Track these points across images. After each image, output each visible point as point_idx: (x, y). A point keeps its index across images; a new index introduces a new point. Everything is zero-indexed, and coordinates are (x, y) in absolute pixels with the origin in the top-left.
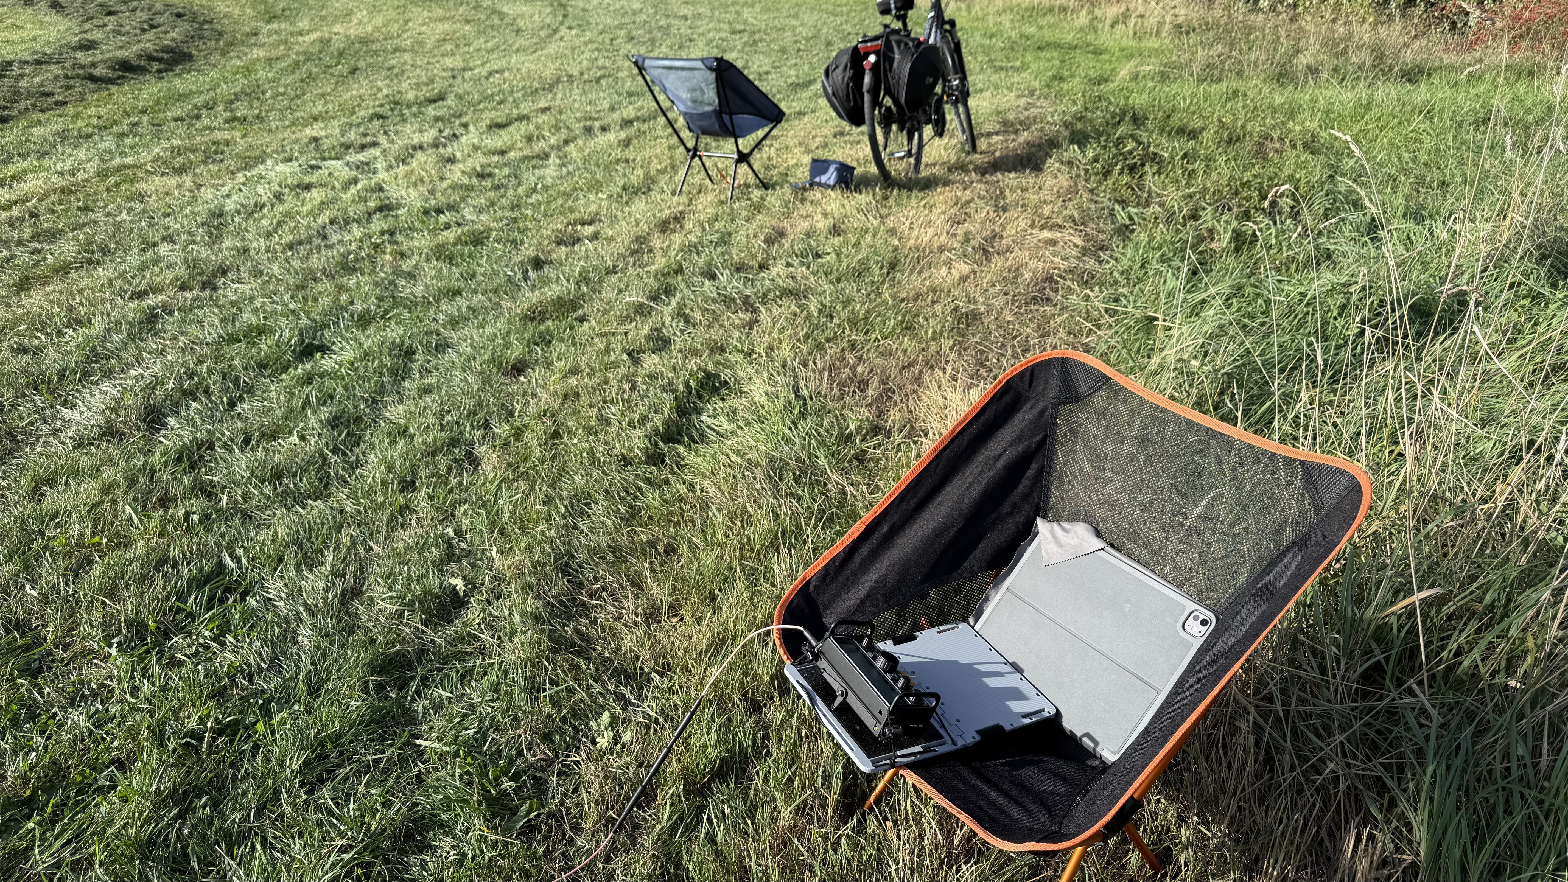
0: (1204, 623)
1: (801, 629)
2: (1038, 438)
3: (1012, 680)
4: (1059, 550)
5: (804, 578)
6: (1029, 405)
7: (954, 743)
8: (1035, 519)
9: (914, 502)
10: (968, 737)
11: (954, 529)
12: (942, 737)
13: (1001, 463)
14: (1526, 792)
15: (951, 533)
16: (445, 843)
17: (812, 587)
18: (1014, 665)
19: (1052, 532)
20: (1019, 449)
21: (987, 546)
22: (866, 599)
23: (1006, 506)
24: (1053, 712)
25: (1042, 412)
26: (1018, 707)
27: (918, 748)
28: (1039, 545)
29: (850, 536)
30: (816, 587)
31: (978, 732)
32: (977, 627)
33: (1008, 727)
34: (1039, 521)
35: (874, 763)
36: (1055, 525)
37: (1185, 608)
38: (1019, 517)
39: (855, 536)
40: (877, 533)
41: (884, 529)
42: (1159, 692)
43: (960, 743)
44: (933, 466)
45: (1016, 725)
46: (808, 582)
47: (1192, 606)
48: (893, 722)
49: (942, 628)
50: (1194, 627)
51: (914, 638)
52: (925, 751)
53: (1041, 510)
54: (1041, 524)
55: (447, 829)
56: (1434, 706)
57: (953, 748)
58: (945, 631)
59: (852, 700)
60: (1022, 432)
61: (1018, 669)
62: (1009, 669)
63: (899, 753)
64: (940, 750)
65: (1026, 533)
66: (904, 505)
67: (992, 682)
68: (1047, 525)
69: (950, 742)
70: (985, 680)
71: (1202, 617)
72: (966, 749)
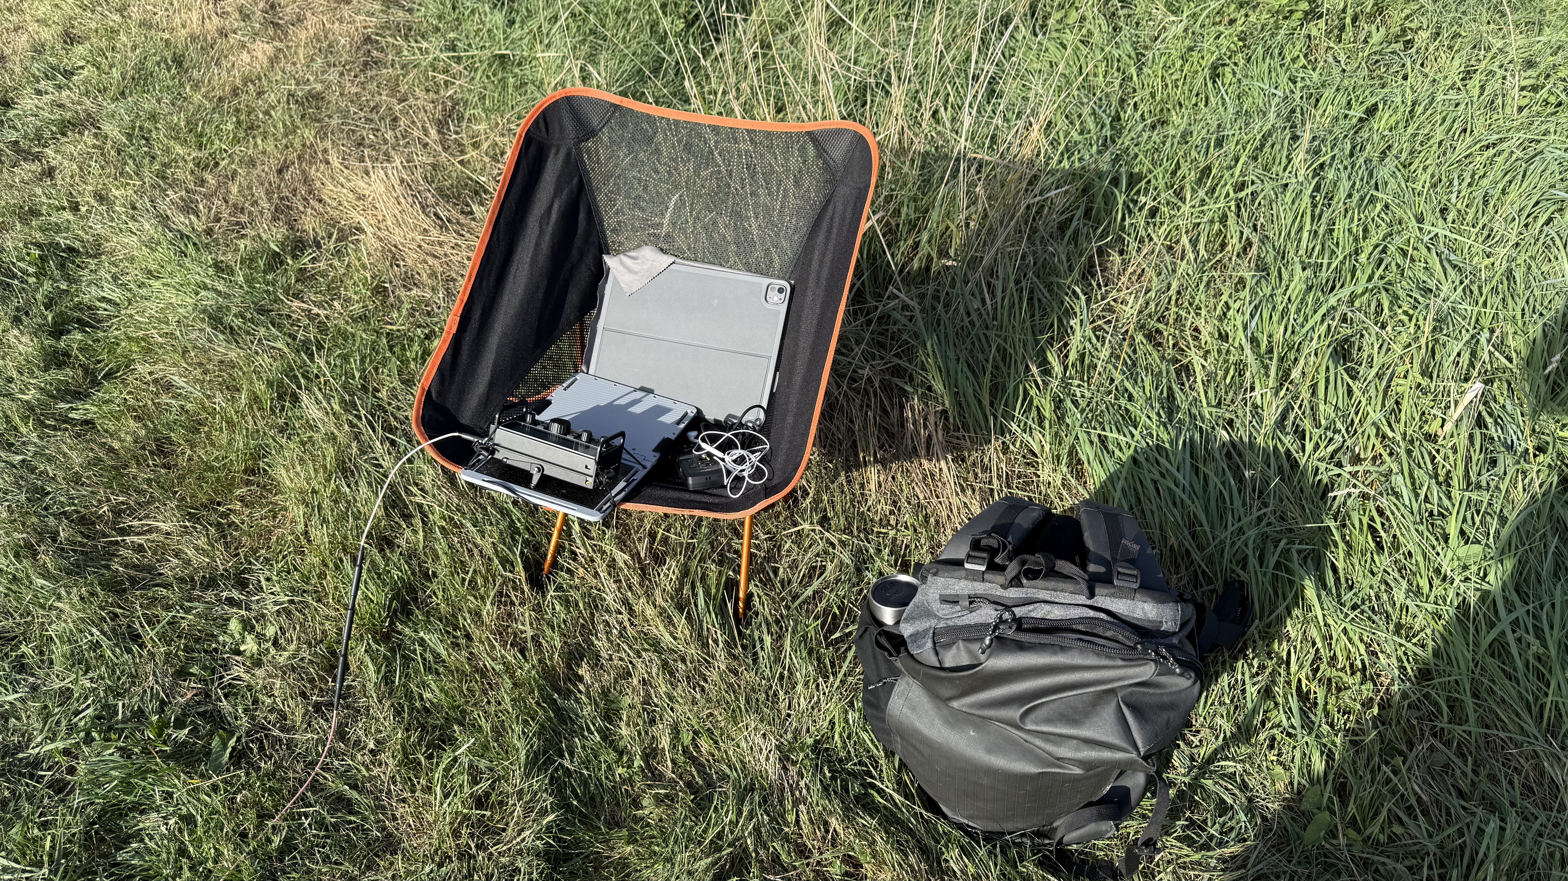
0: (781, 291)
1: (456, 434)
2: (576, 181)
3: (649, 402)
4: (635, 277)
5: (423, 389)
6: (553, 151)
7: (644, 467)
8: (602, 258)
9: (492, 279)
10: (651, 459)
11: (542, 290)
12: (633, 468)
13: (554, 216)
14: (988, 333)
15: (540, 295)
16: (151, 821)
17: (434, 395)
18: (642, 389)
19: (622, 263)
20: (564, 196)
21: (573, 297)
22: (491, 385)
23: (575, 253)
24: (695, 411)
25: (569, 154)
26: (669, 419)
27: (622, 484)
28: (615, 279)
29: (448, 333)
30: (440, 393)
31: (654, 450)
32: (591, 371)
33: (673, 437)
34: (606, 258)
35: (599, 510)
36: (622, 256)
37: (760, 285)
38: (589, 260)
39: (454, 330)
40: (473, 321)
41: (476, 315)
42: (769, 358)
43: (649, 465)
44: (495, 237)
45: (677, 433)
46: (429, 392)
47: (766, 281)
48: (602, 470)
49: (565, 385)
50: (775, 297)
51: (549, 403)
52: (629, 483)
53: (603, 248)
54: (609, 261)
55: (140, 809)
56: (912, 299)
57: (646, 471)
58: (568, 387)
59: (550, 471)
60: (559, 178)
61: (650, 391)
62: (640, 394)
63: (614, 492)
64: (639, 477)
65: (600, 273)
66: (484, 284)
67: (637, 409)
68: (615, 259)
69: (640, 467)
70: (631, 410)
71: (777, 287)
72: (654, 467)
